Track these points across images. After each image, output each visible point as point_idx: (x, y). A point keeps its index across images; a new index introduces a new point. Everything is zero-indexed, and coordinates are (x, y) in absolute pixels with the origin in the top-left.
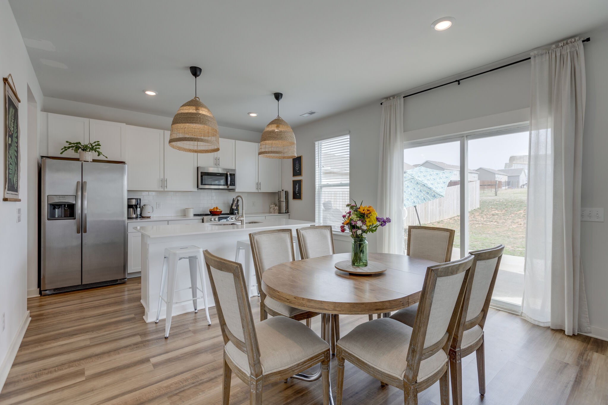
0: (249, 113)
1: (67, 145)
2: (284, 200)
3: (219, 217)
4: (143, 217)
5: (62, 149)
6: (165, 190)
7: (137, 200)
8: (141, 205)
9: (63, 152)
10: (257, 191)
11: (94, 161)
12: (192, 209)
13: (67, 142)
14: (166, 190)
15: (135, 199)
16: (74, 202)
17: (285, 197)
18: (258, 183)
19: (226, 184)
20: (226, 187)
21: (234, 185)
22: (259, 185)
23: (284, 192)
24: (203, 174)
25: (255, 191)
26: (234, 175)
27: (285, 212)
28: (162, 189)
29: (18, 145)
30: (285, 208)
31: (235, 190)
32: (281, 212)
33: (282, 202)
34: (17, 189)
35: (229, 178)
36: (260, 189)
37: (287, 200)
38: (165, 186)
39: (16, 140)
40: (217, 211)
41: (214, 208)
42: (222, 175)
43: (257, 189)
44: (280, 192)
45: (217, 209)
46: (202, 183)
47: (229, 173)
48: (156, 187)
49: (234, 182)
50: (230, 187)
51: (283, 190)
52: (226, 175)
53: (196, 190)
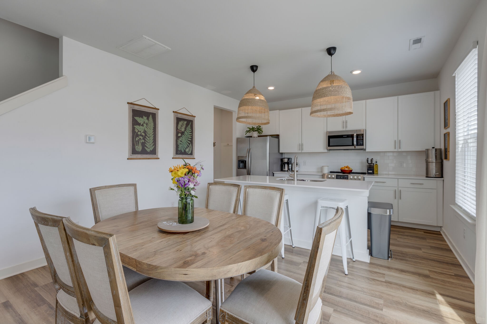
0: (351, 72)
1: (248, 129)
2: (434, 161)
3: (337, 175)
5: (245, 132)
7: (289, 159)
8: (292, 163)
9: (246, 133)
10: (396, 150)
11: (259, 136)
12: (326, 167)
13: (248, 128)
14: (303, 152)
15: (287, 158)
16: (246, 160)
17: (436, 156)
18: (397, 141)
19: (353, 145)
20: (353, 147)
21: (363, 145)
22: (398, 143)
23: (434, 150)
24: (330, 137)
25: (393, 150)
26: (363, 135)
27: (435, 176)
28: (300, 152)
29: (192, 136)
30: (436, 170)
31: (365, 150)
32: (429, 176)
33: (430, 162)
34: (191, 154)
35: (355, 139)
36: (400, 148)
37: (439, 161)
38: (302, 149)
39: (191, 134)
40: (347, 169)
41: (345, 167)
42: (348, 136)
43: (395, 148)
44: (428, 150)
45: (347, 168)
46: (329, 145)
47: (355, 134)
48: (296, 150)
49: (363, 142)
50: (357, 147)
51: (433, 148)
52: (352, 136)
53: (326, 151)
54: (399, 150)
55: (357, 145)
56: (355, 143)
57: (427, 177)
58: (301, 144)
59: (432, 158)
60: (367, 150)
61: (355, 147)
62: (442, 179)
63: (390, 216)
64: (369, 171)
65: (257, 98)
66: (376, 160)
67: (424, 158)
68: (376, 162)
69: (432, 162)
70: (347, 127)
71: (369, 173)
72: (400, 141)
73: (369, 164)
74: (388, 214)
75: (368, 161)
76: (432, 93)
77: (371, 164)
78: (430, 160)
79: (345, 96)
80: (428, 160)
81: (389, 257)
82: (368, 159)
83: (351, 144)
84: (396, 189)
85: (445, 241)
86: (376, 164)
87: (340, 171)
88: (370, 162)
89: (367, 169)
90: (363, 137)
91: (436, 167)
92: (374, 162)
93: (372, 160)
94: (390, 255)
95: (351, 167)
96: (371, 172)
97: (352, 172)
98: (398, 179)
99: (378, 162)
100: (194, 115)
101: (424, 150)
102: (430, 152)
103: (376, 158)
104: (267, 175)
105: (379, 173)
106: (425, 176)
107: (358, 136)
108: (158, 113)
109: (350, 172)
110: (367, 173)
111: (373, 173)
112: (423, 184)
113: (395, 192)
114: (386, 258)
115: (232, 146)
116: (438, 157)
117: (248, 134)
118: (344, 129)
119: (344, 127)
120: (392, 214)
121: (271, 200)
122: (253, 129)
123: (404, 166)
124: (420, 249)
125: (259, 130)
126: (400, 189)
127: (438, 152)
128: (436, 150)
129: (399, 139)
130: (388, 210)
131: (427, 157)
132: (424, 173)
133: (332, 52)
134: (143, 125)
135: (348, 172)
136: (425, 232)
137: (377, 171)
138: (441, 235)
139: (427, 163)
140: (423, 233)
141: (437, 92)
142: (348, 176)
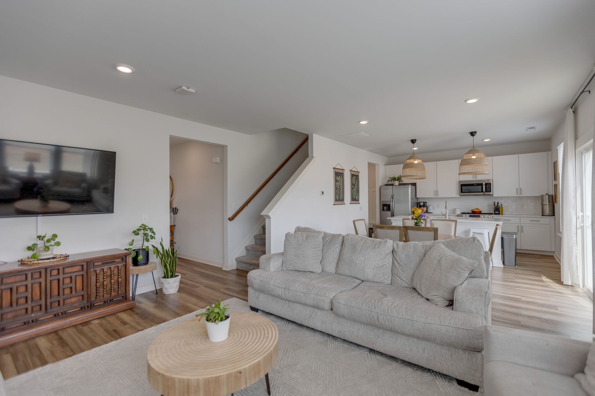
0: (483, 140)
1: (390, 179)
2: (548, 204)
3: (470, 215)
4: (428, 213)
5: (387, 181)
6: (438, 197)
7: (424, 203)
8: (427, 206)
10: (518, 196)
12: (458, 209)
16: (390, 204)
17: (549, 200)
18: (518, 189)
19: (482, 191)
20: (482, 194)
21: (491, 192)
22: (519, 190)
23: (547, 196)
24: (462, 185)
25: (516, 195)
26: (490, 184)
27: (548, 215)
28: (436, 197)
29: (358, 187)
30: (549, 211)
31: (492, 195)
32: (544, 215)
33: (544, 205)
34: (358, 200)
35: (484, 187)
36: (521, 194)
37: (551, 204)
38: (437, 195)
39: (357, 185)
40: (477, 211)
41: (475, 209)
42: (478, 185)
43: (517, 194)
44: (542, 196)
45: (477, 209)
46: (462, 192)
47: (484, 183)
48: (432, 196)
49: (490, 189)
50: (486, 193)
51: (547, 194)
52: (482, 184)
53: (459, 196)
54: (521, 196)
55: (486, 191)
56: (484, 190)
57: (542, 216)
58: (436, 191)
59: (546, 202)
60: (494, 196)
61: (484, 193)
62: (554, 217)
63: (516, 239)
64: (496, 212)
65: (416, 162)
66: (502, 203)
67: (540, 201)
68: (502, 205)
69: (546, 205)
70: (476, 177)
71: (495, 214)
72: (521, 188)
73: (496, 206)
74: (515, 237)
75: (494, 204)
76: (546, 153)
77: (498, 206)
78: (545, 203)
79: (485, 164)
80: (543, 203)
81: (516, 265)
82: (495, 202)
83: (481, 191)
84: (519, 225)
85: (556, 260)
86: (502, 207)
87: (471, 212)
88: (496, 205)
89: (494, 211)
90: (490, 185)
91: (549, 208)
92: (500, 205)
93: (498, 203)
94: (516, 264)
95: (480, 209)
96: (498, 212)
97: (482, 213)
98: (520, 218)
99: (503, 205)
100: (359, 171)
101: (540, 196)
102: (544, 197)
103: (501, 202)
104: (410, 215)
105: (504, 213)
106: (541, 215)
107: (486, 184)
108: (344, 172)
109: (480, 213)
110: (494, 213)
111: (499, 214)
112: (539, 221)
113: (518, 227)
114: (514, 265)
115: (375, 191)
116: (551, 200)
117: (390, 183)
118: (474, 179)
119: (474, 177)
120: (517, 237)
121: (450, 227)
122: (394, 179)
123: (525, 208)
124: (537, 263)
125: (399, 179)
126: (522, 225)
127: (551, 197)
128: (549, 196)
129: (520, 187)
130: (515, 235)
131: (543, 201)
132: (541, 213)
133: (474, 134)
134: (339, 182)
135: (478, 213)
136: (541, 256)
137: (502, 211)
138: (554, 257)
139: (543, 205)
140: (540, 256)
141: (549, 152)
142: (479, 215)
